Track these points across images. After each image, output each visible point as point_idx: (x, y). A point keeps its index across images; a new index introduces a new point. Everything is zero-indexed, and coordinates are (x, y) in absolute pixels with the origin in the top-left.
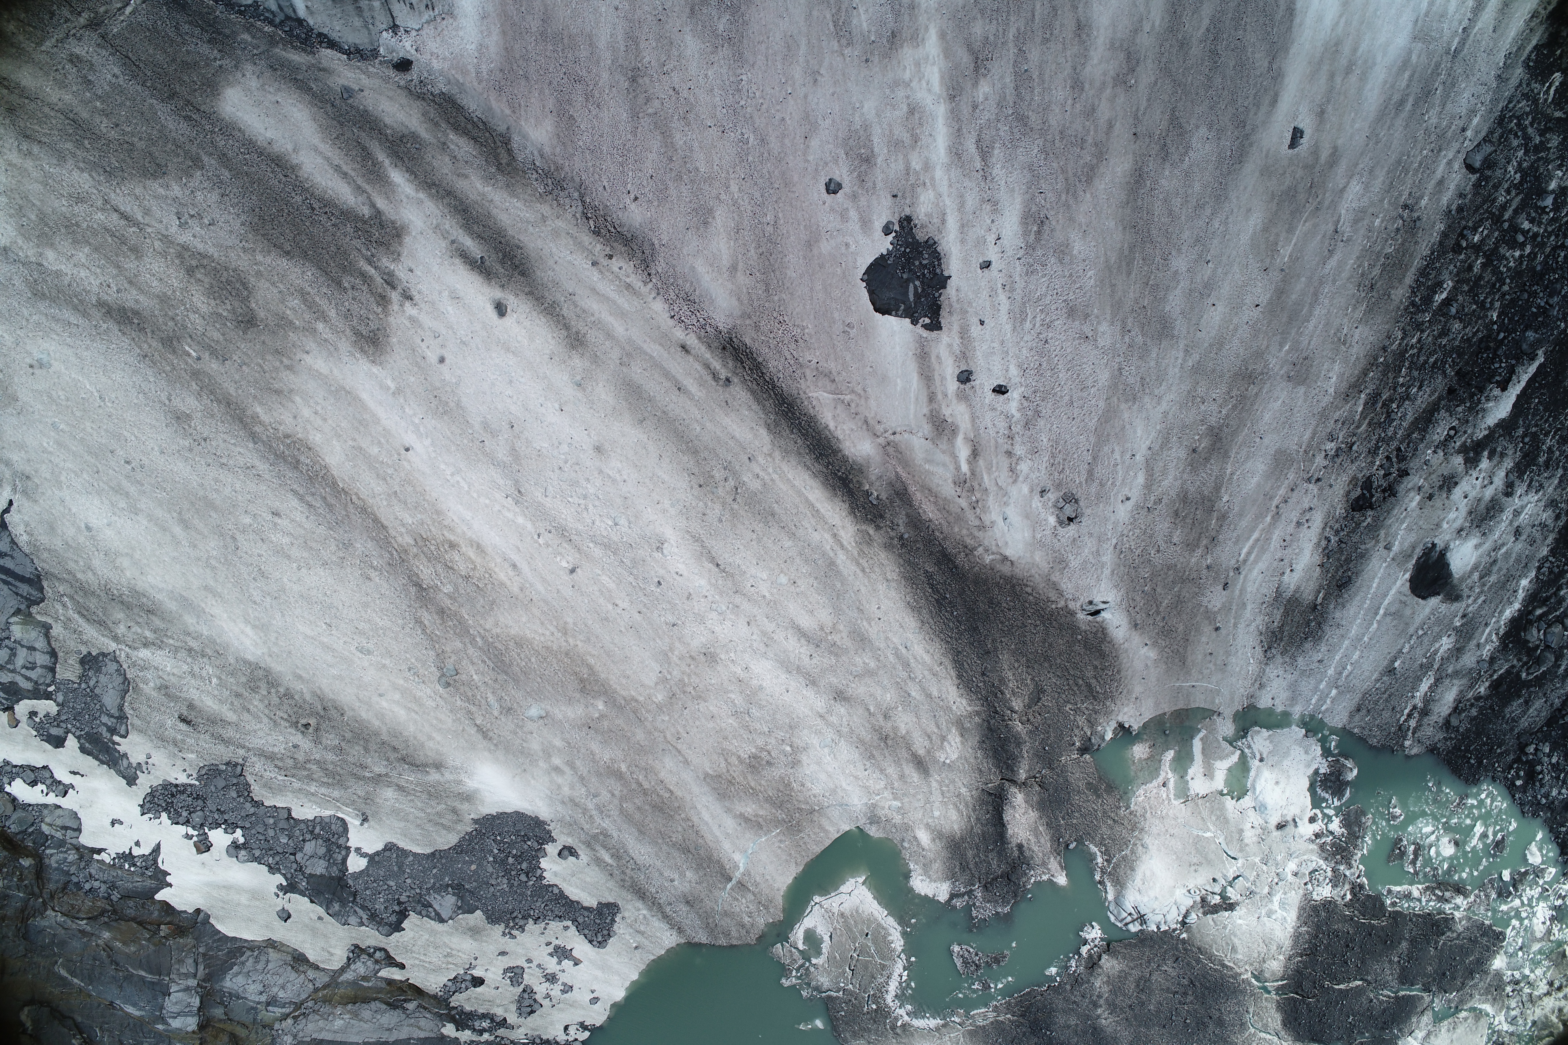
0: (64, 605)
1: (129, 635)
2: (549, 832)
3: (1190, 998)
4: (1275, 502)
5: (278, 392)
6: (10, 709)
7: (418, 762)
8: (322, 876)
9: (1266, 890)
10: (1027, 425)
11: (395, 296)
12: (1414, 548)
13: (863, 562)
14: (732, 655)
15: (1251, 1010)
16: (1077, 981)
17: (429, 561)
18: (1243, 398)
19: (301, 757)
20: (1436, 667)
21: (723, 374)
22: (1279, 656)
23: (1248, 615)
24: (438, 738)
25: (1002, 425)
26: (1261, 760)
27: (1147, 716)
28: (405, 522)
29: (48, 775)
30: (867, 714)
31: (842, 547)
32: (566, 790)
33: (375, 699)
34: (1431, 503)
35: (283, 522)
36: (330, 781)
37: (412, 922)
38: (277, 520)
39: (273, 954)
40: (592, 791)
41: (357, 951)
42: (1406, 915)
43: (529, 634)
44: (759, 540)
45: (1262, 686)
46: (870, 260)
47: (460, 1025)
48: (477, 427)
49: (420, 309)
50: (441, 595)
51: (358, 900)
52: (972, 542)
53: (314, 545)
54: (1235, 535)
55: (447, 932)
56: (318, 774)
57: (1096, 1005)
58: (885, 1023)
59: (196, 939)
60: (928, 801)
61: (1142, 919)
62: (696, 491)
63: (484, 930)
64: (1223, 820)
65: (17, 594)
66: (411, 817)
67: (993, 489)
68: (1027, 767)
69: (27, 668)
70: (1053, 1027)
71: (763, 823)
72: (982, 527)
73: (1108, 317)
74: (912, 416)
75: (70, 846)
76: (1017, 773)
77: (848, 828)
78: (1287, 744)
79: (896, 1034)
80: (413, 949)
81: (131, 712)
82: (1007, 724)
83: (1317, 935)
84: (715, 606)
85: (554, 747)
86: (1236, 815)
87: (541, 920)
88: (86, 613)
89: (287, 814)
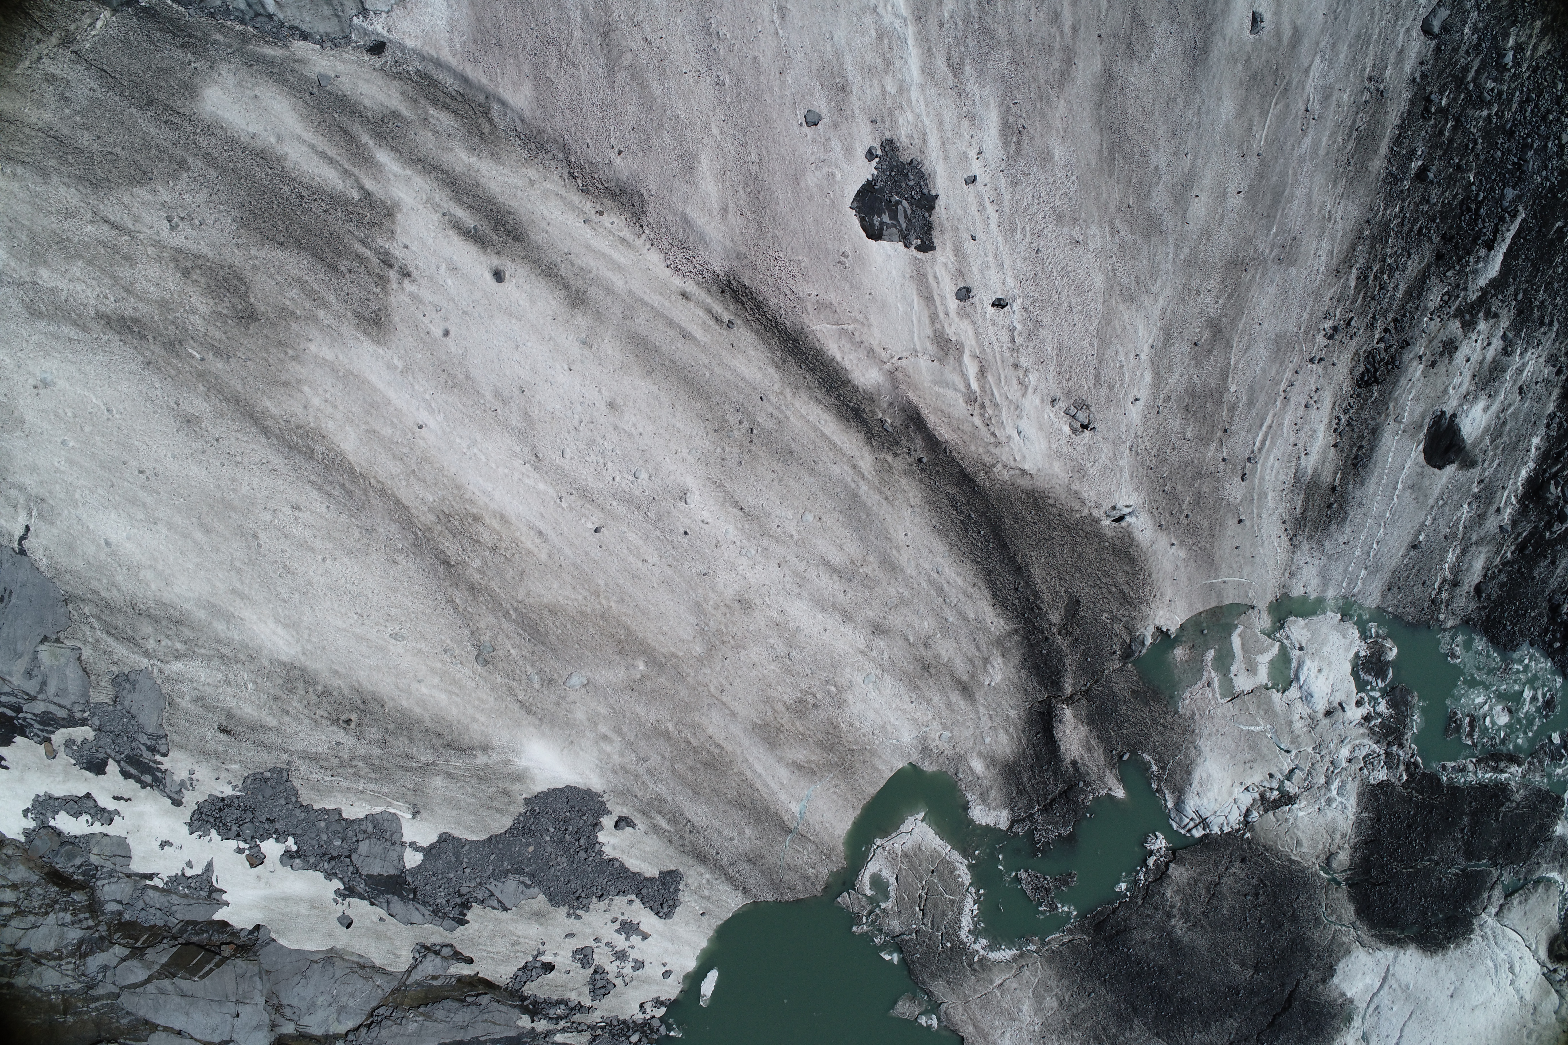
0: (92, 627)
1: (160, 649)
2: (603, 804)
3: (1262, 898)
4: (1283, 386)
5: (286, 384)
6: (46, 740)
7: (464, 746)
8: (379, 875)
9: (1322, 780)
10: (1030, 336)
11: (393, 275)
12: (1423, 418)
13: (885, 490)
14: (766, 599)
15: (1323, 903)
16: (1147, 893)
17: (454, 537)
18: (1237, 285)
19: (345, 755)
20: (1460, 536)
21: (726, 317)
22: (1305, 543)
23: (1270, 504)
24: (482, 719)
25: (1005, 338)
26: (1301, 649)
27: (1183, 617)
28: (426, 500)
29: (91, 804)
30: (906, 644)
31: (863, 477)
32: (616, 758)
33: (415, 686)
34: (1435, 370)
35: (303, 516)
36: (378, 776)
37: (474, 914)
38: (297, 513)
39: (338, 962)
40: (642, 755)
41: (423, 950)
42: (1463, 790)
43: (562, 601)
44: (780, 480)
45: (1292, 575)
46: (858, 187)
47: (535, 1015)
48: (489, 396)
49: (419, 285)
50: (470, 570)
51: (418, 896)
52: (990, 459)
53: (337, 535)
54: (1247, 424)
55: (512, 920)
56: (365, 770)
57: (1169, 916)
58: (961, 960)
60: (977, 728)
61: (1204, 822)
62: (712, 437)
63: (549, 912)
64: (1270, 713)
66: (463, 804)
67: (1004, 404)
68: (1071, 681)
69: (60, 696)
70: (1129, 944)
71: (816, 769)
72: (997, 444)
73: (1096, 219)
74: (916, 339)
75: (121, 875)
76: (1063, 688)
77: (900, 765)
78: (1324, 630)
79: (974, 970)
80: (480, 941)
81: (170, 728)
82: (1047, 639)
83: (1379, 820)
84: (744, 552)
85: (599, 715)
86: (1284, 707)
87: (604, 897)
88: (114, 631)
89: (337, 816)
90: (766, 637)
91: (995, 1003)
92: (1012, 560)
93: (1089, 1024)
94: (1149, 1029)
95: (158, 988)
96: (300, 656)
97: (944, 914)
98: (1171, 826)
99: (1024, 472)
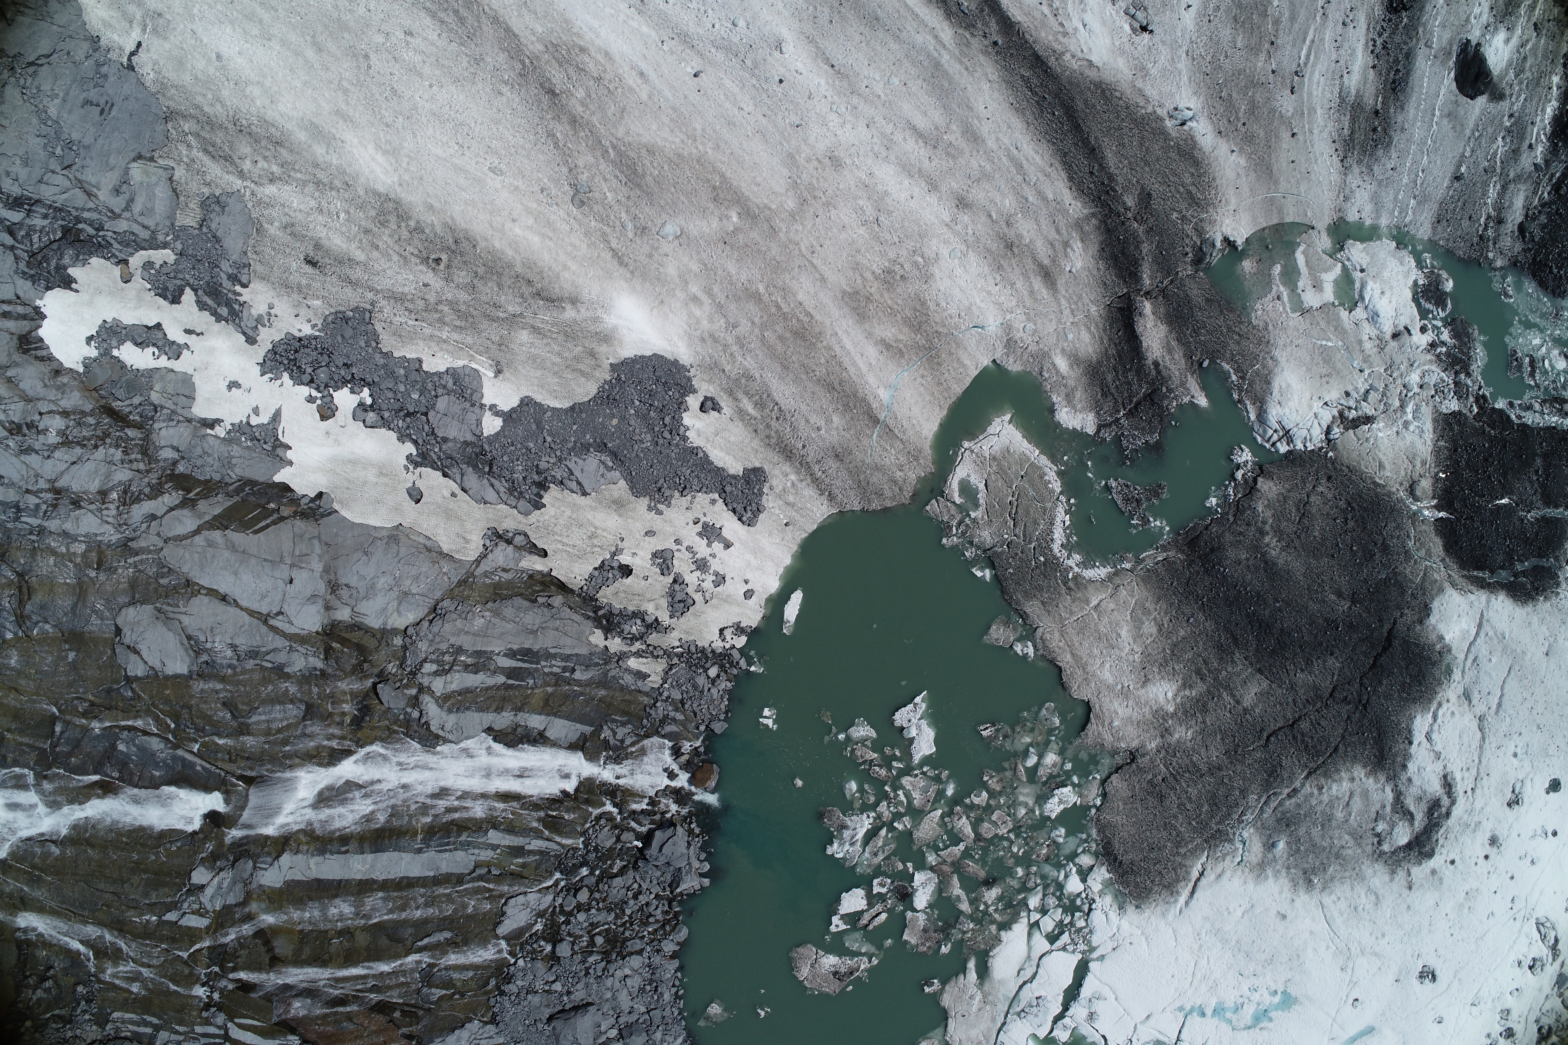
0: (189, 146)
1: (256, 171)
2: (689, 379)
3: (1351, 524)
6: (123, 262)
7: (553, 297)
8: (455, 440)
9: (1397, 403)
12: (1451, 45)
13: (965, 60)
14: (855, 159)
15: (1412, 535)
16: (1238, 509)
17: (561, 66)
19: (432, 298)
20: (1498, 171)
22: (1355, 166)
24: (574, 267)
26: (1362, 271)
27: (1248, 232)
28: (535, 30)
29: (160, 335)
30: (989, 221)
31: (944, 47)
32: (705, 324)
33: (509, 225)
35: (415, 41)
36: (463, 324)
37: (552, 496)
38: (409, 38)
39: (403, 540)
40: (732, 321)
41: (494, 536)
42: (1532, 428)
43: (660, 142)
44: (868, 43)
45: (1346, 199)
47: (609, 633)
50: (573, 101)
51: (495, 469)
52: (1059, 47)
53: (446, 62)
54: (1291, 38)
55: (590, 507)
56: (450, 317)
57: (1262, 533)
58: (1055, 577)
60: (1060, 323)
61: (1288, 436)
63: (629, 502)
64: (1340, 330)
66: (548, 364)
68: (1149, 274)
69: (145, 215)
70: (1225, 562)
71: (904, 350)
72: (1065, 34)
75: (181, 418)
76: (1141, 278)
77: (986, 362)
78: (1382, 255)
79: (1069, 589)
80: (555, 529)
81: (255, 257)
82: (1123, 223)
83: (1456, 450)
84: (835, 108)
85: (691, 271)
86: (1353, 326)
87: (687, 491)
88: (211, 149)
89: (417, 366)
90: (855, 198)
91: (1092, 626)
92: (1086, 142)
93: (1189, 655)
94: (1251, 664)
95: (207, 540)
96: (396, 187)
97: (1036, 523)
98: (1255, 439)
99: (1091, 64)
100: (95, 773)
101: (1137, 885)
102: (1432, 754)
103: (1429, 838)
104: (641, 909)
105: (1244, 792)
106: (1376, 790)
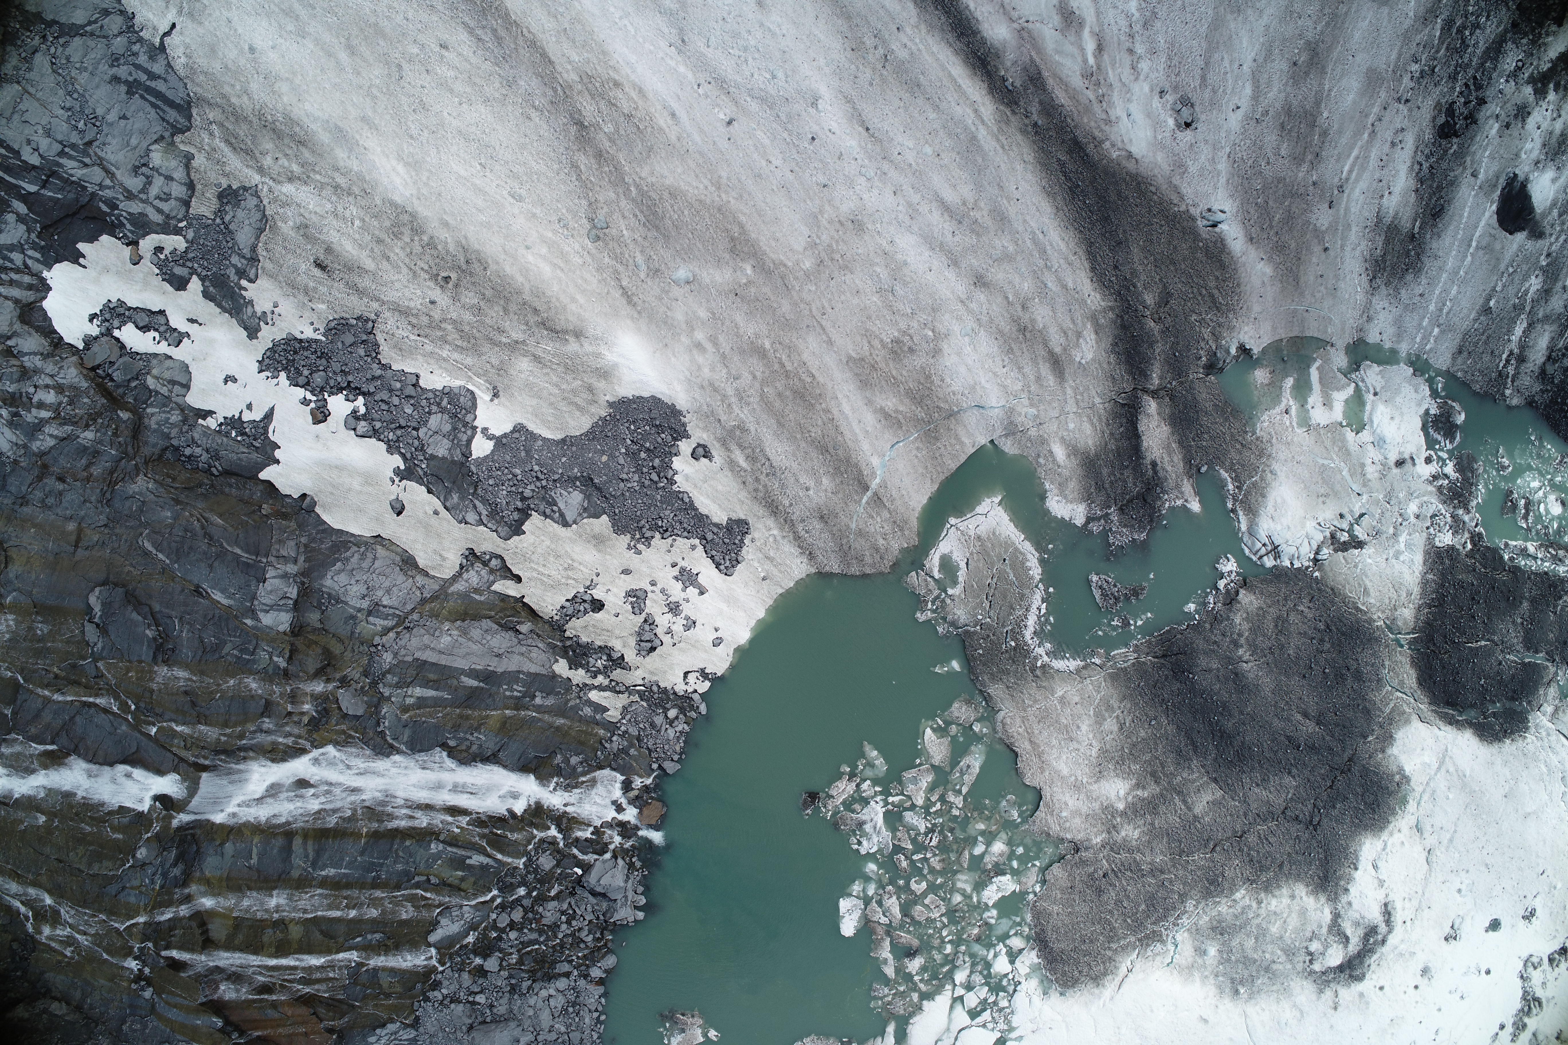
0: (211, 134)
1: (276, 168)
2: (684, 425)
3: (1327, 646)
4: (1371, 120)
6: (134, 243)
7: (558, 328)
8: (444, 458)
9: (1391, 531)
10: (1146, 25)
12: (1497, 178)
13: (1002, 138)
14: (878, 226)
15: (1387, 663)
16: (1216, 618)
17: (593, 98)
18: (1334, 16)
19: (437, 315)
20: (1528, 309)
22: (1383, 287)
23: (1353, 237)
24: (581, 300)
25: (1123, 23)
26: (1375, 394)
27: (1266, 341)
28: (572, 59)
29: (162, 320)
30: (1005, 302)
31: (983, 122)
32: (706, 372)
33: (522, 251)
34: (1509, 131)
35: (450, 55)
36: (465, 344)
37: (534, 523)
38: (443, 52)
39: (380, 551)
40: (734, 372)
41: (472, 556)
42: (1524, 572)
43: (683, 186)
44: (906, 109)
45: (1369, 319)
47: (574, 664)
50: (601, 136)
51: (479, 491)
52: (1100, 135)
53: (478, 81)
54: (1336, 152)
55: (570, 539)
56: (453, 336)
57: (1236, 644)
58: (1024, 663)
59: (299, 526)
60: (1063, 412)
61: (1276, 551)
62: (849, 54)
63: (609, 539)
64: (1344, 451)
65: (163, 119)
66: (545, 394)
67: (1117, 85)
68: (1158, 375)
69: (161, 199)
70: (1195, 669)
71: (903, 421)
72: (1108, 122)
74: (1043, 6)
75: (174, 405)
76: (1150, 377)
77: (982, 440)
78: (1398, 380)
79: (1036, 677)
80: (533, 557)
81: (264, 253)
82: (1140, 320)
83: (1443, 585)
84: (864, 172)
85: (698, 318)
86: (1357, 448)
87: (668, 533)
88: (234, 141)
89: (414, 381)
90: (873, 265)
92: (1113, 234)
93: (1148, 757)
94: (1207, 773)
95: (186, 530)
97: (1012, 608)
98: (1243, 550)
99: (1130, 155)
100: (53, 743)
101: (1064, 974)
102: (1376, 881)
103: (1362, 963)
104: (573, 935)
105: (1183, 897)
106: (1315, 910)
